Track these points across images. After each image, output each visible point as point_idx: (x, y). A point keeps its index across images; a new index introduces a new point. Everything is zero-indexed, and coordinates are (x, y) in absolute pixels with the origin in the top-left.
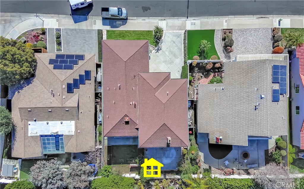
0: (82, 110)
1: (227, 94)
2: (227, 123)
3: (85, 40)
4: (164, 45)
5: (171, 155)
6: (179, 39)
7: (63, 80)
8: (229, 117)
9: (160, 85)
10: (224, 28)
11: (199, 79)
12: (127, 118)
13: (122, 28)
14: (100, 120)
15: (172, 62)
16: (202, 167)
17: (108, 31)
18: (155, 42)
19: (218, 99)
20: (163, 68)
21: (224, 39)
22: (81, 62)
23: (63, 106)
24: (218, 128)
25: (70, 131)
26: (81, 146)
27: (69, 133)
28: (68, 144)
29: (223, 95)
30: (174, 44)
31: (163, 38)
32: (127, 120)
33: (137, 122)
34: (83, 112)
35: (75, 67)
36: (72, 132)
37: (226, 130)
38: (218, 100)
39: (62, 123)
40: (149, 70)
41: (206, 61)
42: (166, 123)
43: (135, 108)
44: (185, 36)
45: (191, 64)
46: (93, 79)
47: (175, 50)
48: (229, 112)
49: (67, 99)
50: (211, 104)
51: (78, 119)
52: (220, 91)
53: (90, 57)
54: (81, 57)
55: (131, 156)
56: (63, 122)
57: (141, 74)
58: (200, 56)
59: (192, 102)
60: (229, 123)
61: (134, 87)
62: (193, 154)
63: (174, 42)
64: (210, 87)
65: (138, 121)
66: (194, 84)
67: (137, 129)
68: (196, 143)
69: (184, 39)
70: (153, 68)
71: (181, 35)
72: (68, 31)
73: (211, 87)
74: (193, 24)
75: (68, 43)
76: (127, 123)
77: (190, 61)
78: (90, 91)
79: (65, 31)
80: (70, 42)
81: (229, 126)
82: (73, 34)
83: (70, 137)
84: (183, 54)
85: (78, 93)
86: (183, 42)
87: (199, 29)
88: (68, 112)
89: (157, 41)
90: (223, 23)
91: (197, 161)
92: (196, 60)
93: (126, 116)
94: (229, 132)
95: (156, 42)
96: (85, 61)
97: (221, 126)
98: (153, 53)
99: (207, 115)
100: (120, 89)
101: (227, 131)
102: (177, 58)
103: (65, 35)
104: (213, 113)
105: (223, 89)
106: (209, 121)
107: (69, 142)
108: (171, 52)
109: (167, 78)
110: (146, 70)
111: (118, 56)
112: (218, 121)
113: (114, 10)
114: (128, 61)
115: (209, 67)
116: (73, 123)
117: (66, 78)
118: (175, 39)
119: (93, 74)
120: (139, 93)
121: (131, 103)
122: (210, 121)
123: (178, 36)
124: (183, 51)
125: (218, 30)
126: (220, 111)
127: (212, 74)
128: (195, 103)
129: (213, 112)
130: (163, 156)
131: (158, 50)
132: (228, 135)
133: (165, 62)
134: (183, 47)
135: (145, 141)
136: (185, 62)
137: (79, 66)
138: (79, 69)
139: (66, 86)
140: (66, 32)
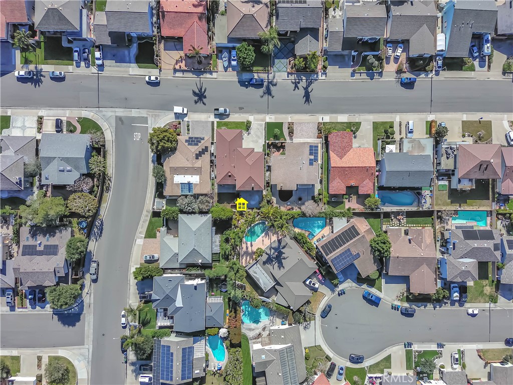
0: (203, 169)
3: (203, 127)
4: (252, 131)
6: (261, 127)
7: (193, 152)
9: (249, 155)
10: (289, 121)
11: (274, 153)
12: (230, 174)
13: (226, 120)
14: (213, 176)
15: (257, 142)
16: (274, 206)
17: (217, 122)
20: (251, 146)
21: (289, 128)
22: (202, 141)
23: (193, 167)
24: (282, 181)
26: (203, 190)
27: (196, 182)
28: (196, 189)
29: (285, 162)
31: (251, 127)
34: (203, 171)
35: (200, 144)
36: (198, 182)
38: (282, 165)
41: (277, 142)
42: (252, 177)
43: (234, 168)
44: (265, 126)
45: (268, 143)
46: (209, 151)
47: (259, 134)
48: (287, 171)
49: (195, 163)
50: (278, 167)
51: (201, 175)
52: (283, 159)
53: (208, 138)
54: (203, 139)
56: (193, 176)
57: (238, 149)
58: (274, 138)
60: (287, 178)
61: (234, 156)
62: (269, 198)
63: (258, 129)
64: (280, 157)
65: (236, 175)
67: (235, 180)
68: (271, 191)
70: (244, 147)
71: (263, 125)
72: (194, 122)
74: (270, 118)
75: (193, 129)
76: (230, 176)
77: (267, 142)
78: (207, 159)
80: (195, 129)
82: (197, 124)
83: (196, 184)
84: (264, 137)
85: (201, 159)
86: (264, 129)
87: (274, 121)
88: (196, 170)
90: (288, 118)
91: (271, 202)
92: (272, 141)
93: (229, 172)
94: (287, 183)
95: (247, 129)
96: (205, 141)
98: (245, 135)
99: (276, 173)
100: (226, 157)
102: (260, 139)
103: (192, 125)
105: (285, 159)
106: (277, 177)
108: (257, 135)
109: (252, 151)
110: (241, 147)
111: (225, 138)
112: (282, 177)
113: (221, 110)
114: (231, 141)
115: (279, 145)
116: (198, 176)
117: (195, 150)
118: (259, 127)
119: (209, 149)
120: (237, 159)
121: (232, 165)
123: (261, 125)
124: (264, 135)
125: (285, 123)
126: (283, 171)
127: (282, 150)
128: (270, 167)
129: (279, 172)
131: (249, 134)
133: (252, 141)
134: (264, 133)
135: (240, 186)
136: (265, 142)
137: (202, 144)
139: (195, 155)
140: (192, 123)
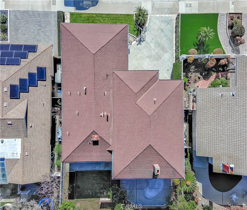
0: (33, 123)
1: (240, 103)
2: (240, 144)
3: (40, 26)
4: (148, 35)
5: (157, 186)
6: (169, 26)
7: (4, 80)
8: (242, 135)
10: (231, 12)
11: (195, 81)
12: (96, 136)
13: (92, 10)
14: (59, 137)
15: (158, 58)
16: (200, 204)
17: (72, 14)
18: (135, 29)
19: (226, 109)
20: (147, 65)
21: (231, 27)
22: (31, 56)
23: (3, 118)
24: (226, 151)
25: (14, 152)
26: (30, 175)
27: (13, 156)
28: (12, 172)
29: (233, 104)
30: (162, 33)
31: (147, 25)
32: (95, 139)
33: (110, 142)
34: (33, 126)
36: (17, 154)
37: (238, 155)
38: (226, 111)
39: (2, 142)
40: (127, 67)
42: (152, 145)
43: (107, 121)
44: (177, 22)
45: (185, 61)
46: (49, 80)
47: (164, 42)
48: (242, 128)
49: (9, 108)
50: (215, 116)
51: (27, 136)
52: (228, 97)
53: (45, 48)
55: (102, 185)
56: (5, 140)
57: (117, 73)
58: (197, 50)
59: (186, 112)
60: (242, 144)
61: (106, 91)
62: (188, 186)
63: (162, 31)
64: (214, 92)
65: (111, 140)
66: (189, 87)
67: (110, 152)
68: (193, 170)
69: (176, 26)
70: (133, 65)
71: (171, 20)
72: (17, 14)
73: (216, 92)
74: (189, 5)
76: (96, 143)
78: (44, 96)
79: (14, 14)
80: (20, 29)
81: (242, 149)
82: (24, 18)
83: (14, 162)
84: (174, 47)
85: (27, 99)
86: (174, 31)
87: (196, 12)
88: (10, 126)
89: (139, 28)
90: (229, 5)
91: (194, 195)
92: (193, 55)
93: (94, 133)
94: (242, 158)
95: (138, 30)
96: (38, 53)
97: (231, 148)
98: (133, 45)
99: (209, 131)
100: (86, 94)
101: (240, 156)
102: (167, 52)
103: (13, 19)
104: (218, 129)
105: (233, 95)
106: (211, 139)
107: (13, 169)
108: (158, 45)
109: (154, 78)
110: (124, 66)
111: (84, 45)
112: (226, 141)
114: (99, 53)
115: (211, 64)
116: (19, 141)
117: (8, 77)
118: (163, 26)
119: (49, 73)
120: (114, 100)
121: (101, 114)
122: (213, 141)
123: (168, 22)
124: (174, 43)
125: (223, 15)
126: (228, 127)
127: (214, 75)
128: (190, 114)
129: (217, 127)
130: (146, 187)
131: (140, 41)
132: (240, 161)
133: (149, 57)
134: (174, 37)
135: (122, 170)
136: (177, 58)
137: (29, 61)
138: (28, 65)
139: (8, 88)
140: (15, 16)
